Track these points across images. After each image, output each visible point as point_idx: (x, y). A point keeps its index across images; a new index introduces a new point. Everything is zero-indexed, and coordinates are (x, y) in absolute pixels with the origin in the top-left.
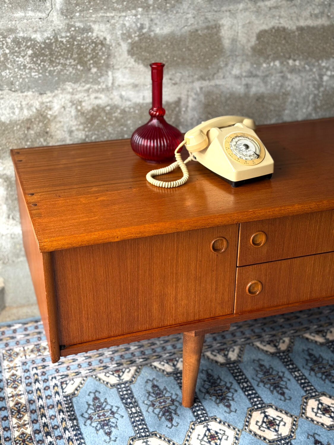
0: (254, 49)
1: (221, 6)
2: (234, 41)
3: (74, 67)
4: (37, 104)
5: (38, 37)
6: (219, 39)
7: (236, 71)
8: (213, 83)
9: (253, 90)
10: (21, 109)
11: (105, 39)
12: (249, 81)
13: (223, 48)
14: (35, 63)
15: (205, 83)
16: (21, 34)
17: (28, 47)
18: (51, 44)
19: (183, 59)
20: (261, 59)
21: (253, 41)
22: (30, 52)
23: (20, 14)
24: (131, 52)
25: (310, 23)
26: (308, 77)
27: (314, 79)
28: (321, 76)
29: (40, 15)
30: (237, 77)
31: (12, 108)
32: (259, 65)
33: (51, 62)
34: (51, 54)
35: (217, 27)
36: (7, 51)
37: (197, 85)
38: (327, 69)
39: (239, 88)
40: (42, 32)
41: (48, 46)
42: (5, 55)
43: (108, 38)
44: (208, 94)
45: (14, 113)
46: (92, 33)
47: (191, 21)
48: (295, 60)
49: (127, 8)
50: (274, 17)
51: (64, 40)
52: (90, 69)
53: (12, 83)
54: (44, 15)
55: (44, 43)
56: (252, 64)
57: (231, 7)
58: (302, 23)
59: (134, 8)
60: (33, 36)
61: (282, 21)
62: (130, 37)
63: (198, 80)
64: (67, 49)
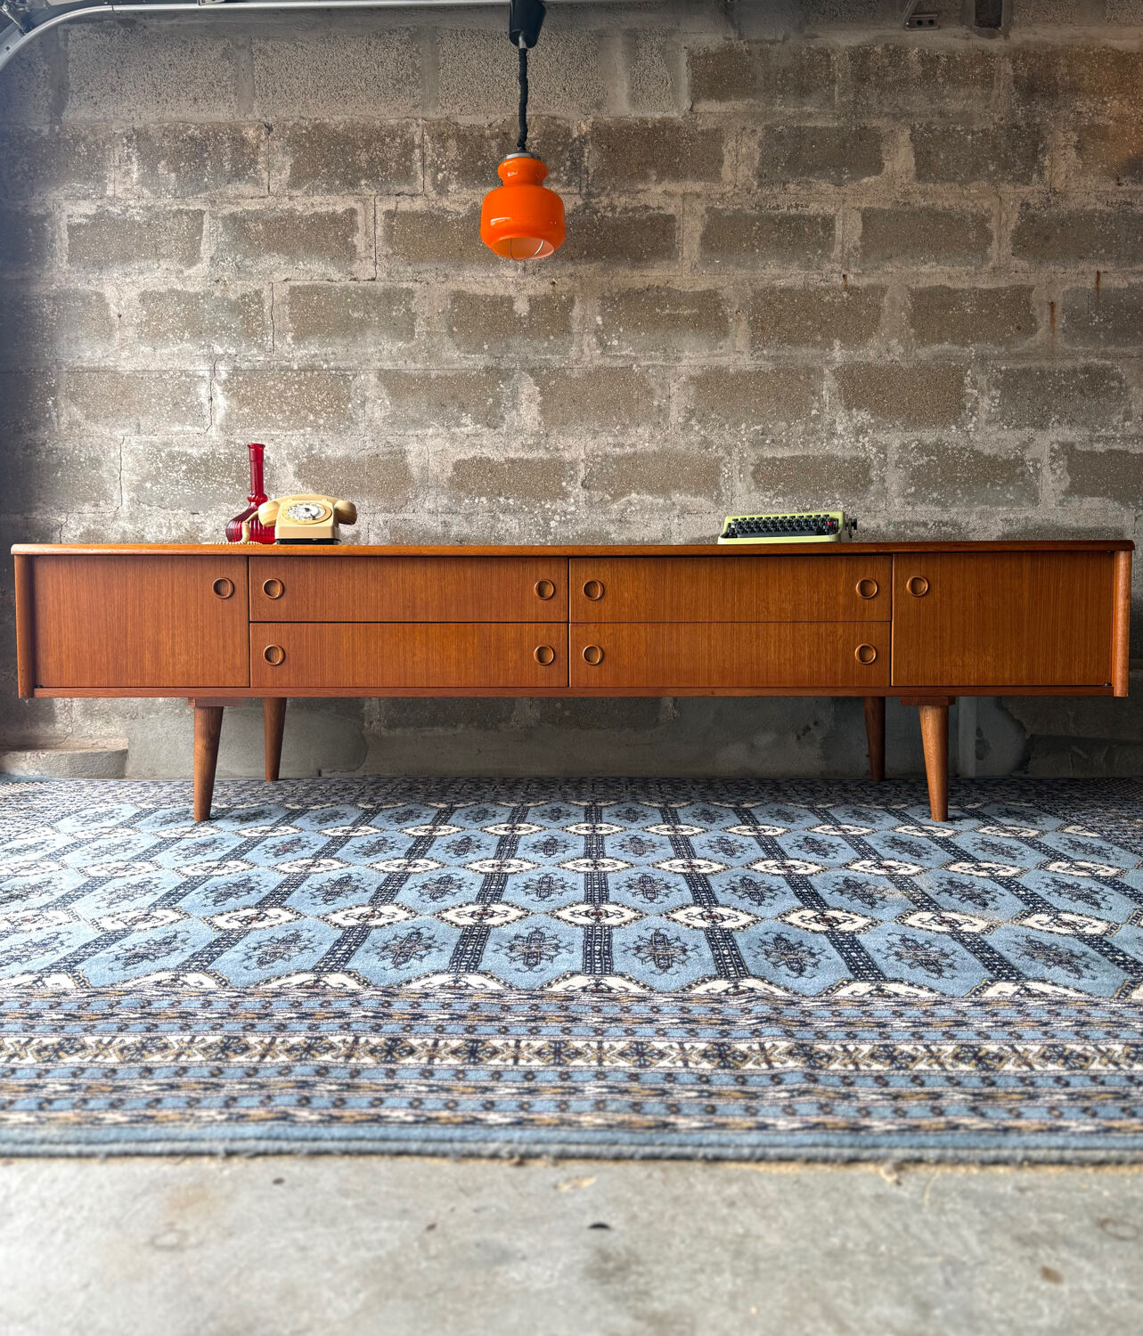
0: (451, 480)
1: (406, 430)
2: (424, 469)
3: (231, 486)
4: (187, 524)
5: (194, 452)
6: (406, 467)
7: (429, 505)
8: (400, 516)
9: (454, 530)
10: (169, 528)
12: (448, 518)
13: (411, 477)
14: (189, 479)
15: (390, 516)
16: (177, 449)
17: (183, 462)
18: (208, 460)
19: (361, 486)
20: (462, 494)
21: (449, 472)
22: (184, 467)
23: (177, 428)
24: (298, 474)
25: (521, 454)
26: (528, 521)
27: (537, 524)
28: (547, 521)
29: (198, 429)
30: (431, 512)
31: (160, 526)
32: (459, 500)
33: (207, 479)
34: (207, 471)
35: (404, 453)
36: (161, 465)
37: (380, 518)
38: (555, 512)
39: (434, 525)
40: (199, 448)
41: (205, 462)
42: (158, 469)
44: (394, 530)
45: (161, 532)
47: (369, 445)
48: (507, 498)
49: (295, 427)
50: (474, 445)
51: (222, 457)
53: (162, 499)
54: (203, 430)
55: (201, 458)
56: (450, 499)
57: (419, 432)
58: (512, 455)
59: (302, 428)
60: (189, 451)
61: (484, 450)
62: (297, 457)
63: (381, 511)
64: (224, 466)
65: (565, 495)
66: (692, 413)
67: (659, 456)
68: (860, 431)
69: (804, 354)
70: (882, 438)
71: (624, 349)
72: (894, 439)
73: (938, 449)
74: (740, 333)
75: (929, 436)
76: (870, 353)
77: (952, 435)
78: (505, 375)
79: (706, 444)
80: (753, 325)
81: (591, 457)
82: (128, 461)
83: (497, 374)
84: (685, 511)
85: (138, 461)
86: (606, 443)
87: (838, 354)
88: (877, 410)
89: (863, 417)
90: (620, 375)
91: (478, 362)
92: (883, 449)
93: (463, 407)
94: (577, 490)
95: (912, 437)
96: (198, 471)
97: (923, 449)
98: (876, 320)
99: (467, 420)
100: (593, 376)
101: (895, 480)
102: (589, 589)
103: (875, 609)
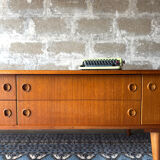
20: (13, 52)
28: (37, 60)
38: (39, 58)
48: (26, 53)
65: (42, 53)
66: (77, 30)
67: (68, 42)
68: (123, 36)
69: (108, 14)
70: (129, 38)
71: (59, 12)
72: (133, 39)
73: (144, 41)
74: (90, 9)
75: (142, 38)
76: (126, 14)
77: (148, 38)
78: (25, 19)
79: (81, 39)
80: (94, 6)
81: (49, 43)
83: (22, 19)
84: (75, 58)
86: (53, 38)
87: (117, 14)
88: (128, 31)
89: (124, 32)
90: (57, 20)
91: (18, 15)
92: (129, 41)
93: (13, 28)
94: (45, 51)
95: (137, 38)
97: (140, 41)
98: (127, 5)
99: (14, 31)
100: (50, 20)
101: (133, 50)
102: (24, 87)
103: (135, 95)
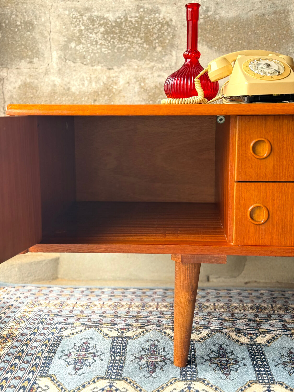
3: (141, 45)
4: (104, 78)
5: (111, 17)
10: (90, 82)
11: (171, 20)
14: (106, 40)
16: (96, 13)
17: (101, 25)
18: (121, 23)
22: (102, 29)
33: (120, 39)
34: (120, 32)
36: (83, 28)
40: (114, 12)
41: (119, 25)
42: (81, 31)
43: (174, 19)
45: (83, 85)
46: (159, 14)
51: (133, 20)
52: (155, 48)
53: (84, 57)
55: (116, 22)
60: (106, 15)
64: (135, 28)
82: (56, 25)
85: (65, 24)
96: (114, 33)
